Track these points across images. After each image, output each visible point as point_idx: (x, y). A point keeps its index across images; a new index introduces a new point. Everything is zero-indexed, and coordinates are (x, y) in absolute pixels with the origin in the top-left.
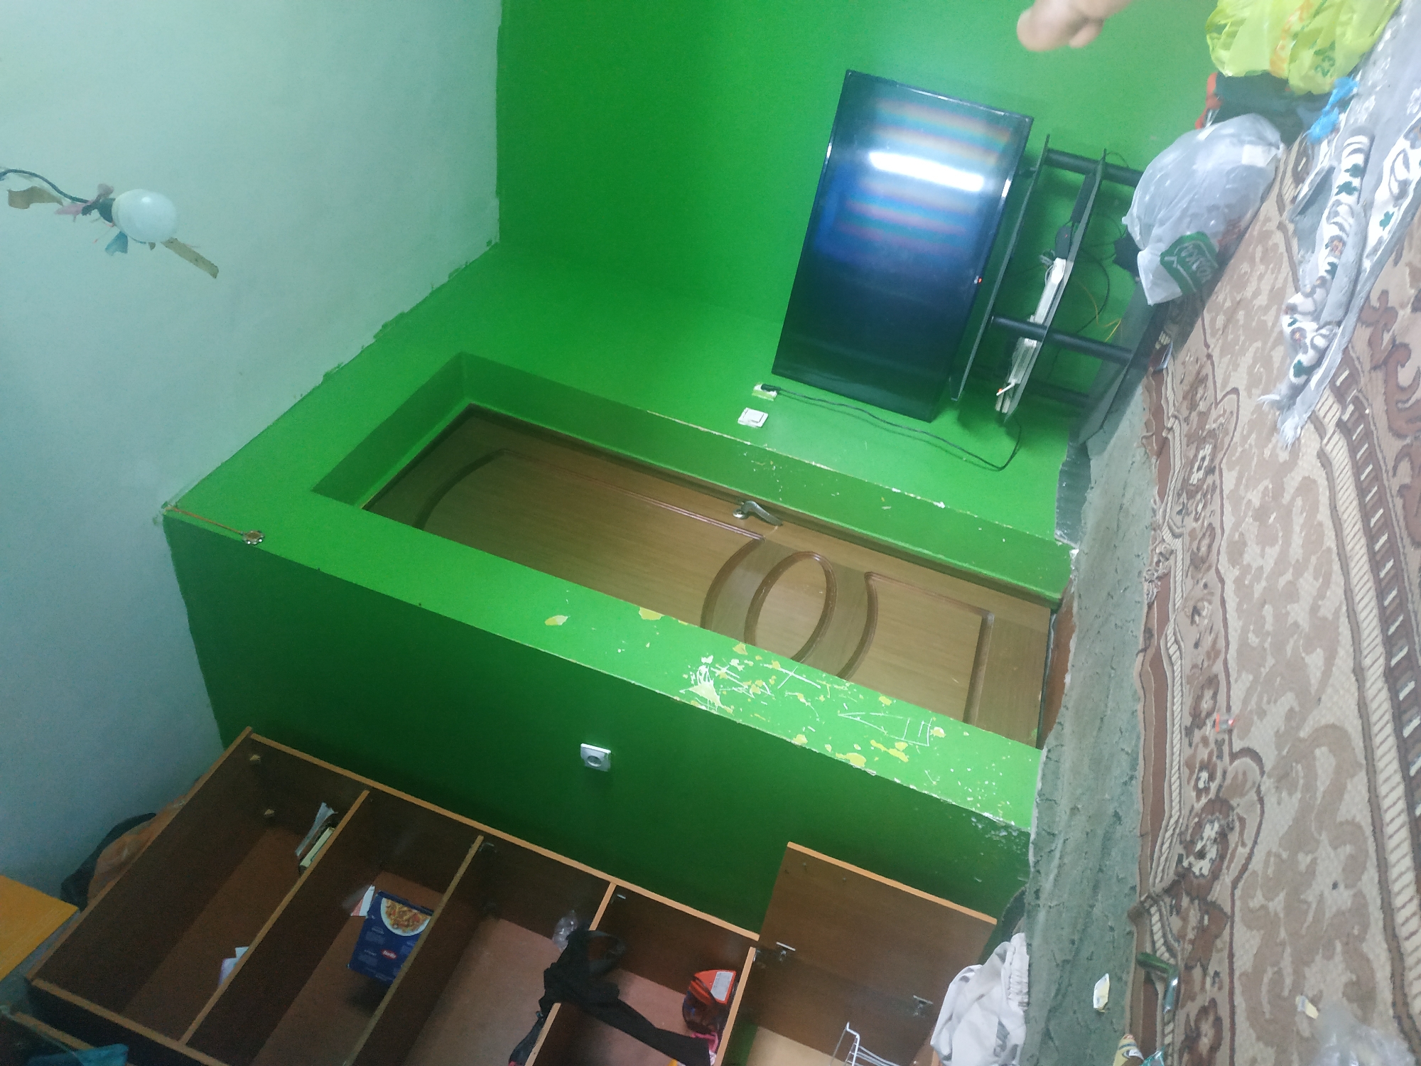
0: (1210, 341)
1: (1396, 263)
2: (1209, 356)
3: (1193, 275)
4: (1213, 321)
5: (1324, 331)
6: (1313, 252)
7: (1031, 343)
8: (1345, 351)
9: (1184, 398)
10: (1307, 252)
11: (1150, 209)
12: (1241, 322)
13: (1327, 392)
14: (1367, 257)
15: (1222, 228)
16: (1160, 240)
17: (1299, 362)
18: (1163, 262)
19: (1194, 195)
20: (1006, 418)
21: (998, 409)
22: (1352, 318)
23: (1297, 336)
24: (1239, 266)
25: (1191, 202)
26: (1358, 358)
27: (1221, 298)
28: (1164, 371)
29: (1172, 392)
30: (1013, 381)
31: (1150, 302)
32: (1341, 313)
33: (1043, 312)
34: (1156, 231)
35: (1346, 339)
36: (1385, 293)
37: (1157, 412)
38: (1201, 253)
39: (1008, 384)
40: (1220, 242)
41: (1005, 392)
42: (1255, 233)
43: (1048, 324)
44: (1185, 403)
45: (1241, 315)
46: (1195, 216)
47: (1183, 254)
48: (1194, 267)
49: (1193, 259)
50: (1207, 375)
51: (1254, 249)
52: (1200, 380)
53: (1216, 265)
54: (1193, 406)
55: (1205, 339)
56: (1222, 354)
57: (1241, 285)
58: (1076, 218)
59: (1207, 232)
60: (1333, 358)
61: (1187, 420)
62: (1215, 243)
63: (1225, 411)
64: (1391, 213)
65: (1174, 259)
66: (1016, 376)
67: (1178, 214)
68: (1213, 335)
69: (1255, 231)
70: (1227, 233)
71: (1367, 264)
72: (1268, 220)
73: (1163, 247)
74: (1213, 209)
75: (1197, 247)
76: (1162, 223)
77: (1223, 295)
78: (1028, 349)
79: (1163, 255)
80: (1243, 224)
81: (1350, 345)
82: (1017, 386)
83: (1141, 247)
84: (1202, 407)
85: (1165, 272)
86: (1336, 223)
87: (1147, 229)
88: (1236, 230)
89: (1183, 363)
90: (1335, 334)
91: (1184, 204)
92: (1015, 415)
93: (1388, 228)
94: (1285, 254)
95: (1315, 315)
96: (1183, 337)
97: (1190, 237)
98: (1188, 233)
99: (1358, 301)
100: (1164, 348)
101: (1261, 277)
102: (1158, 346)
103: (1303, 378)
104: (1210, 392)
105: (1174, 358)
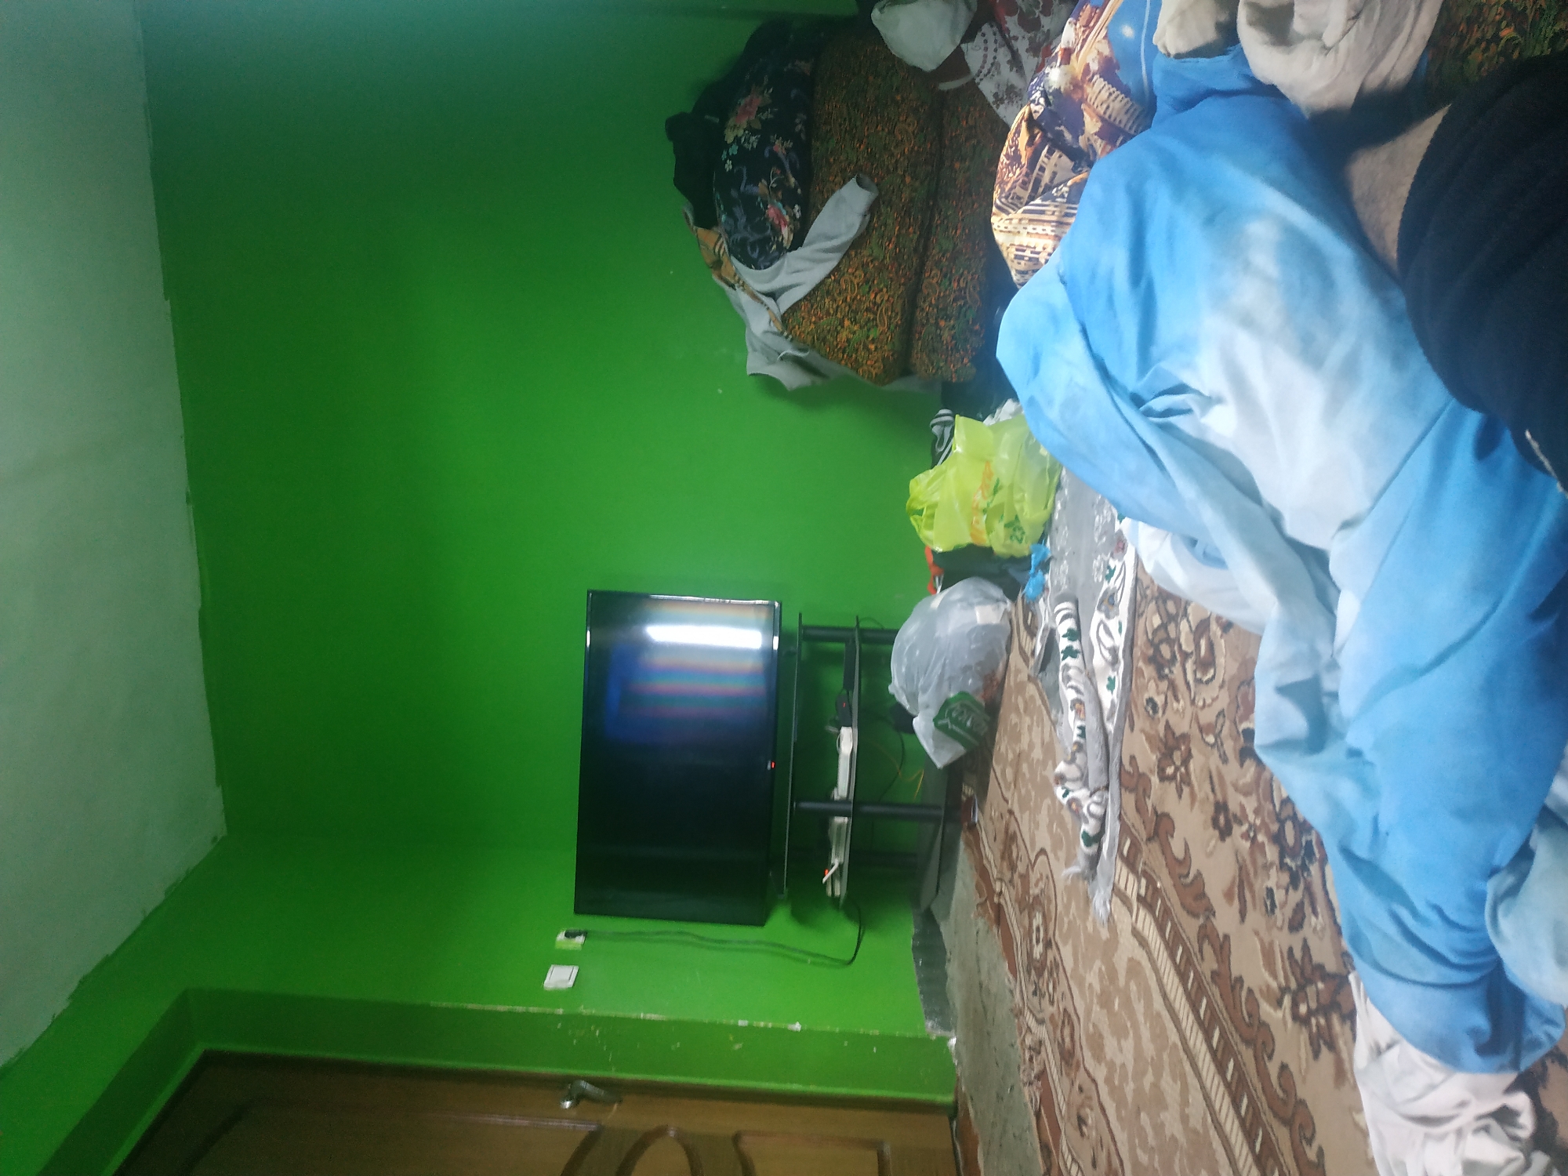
0: (1008, 795)
1: (1132, 728)
2: (1011, 812)
3: (970, 731)
4: (1003, 772)
5: (1095, 798)
6: (1063, 713)
7: (840, 820)
8: (1120, 817)
9: (1003, 858)
10: (1058, 712)
11: (909, 678)
12: (1028, 776)
13: (1119, 863)
14: (1108, 719)
15: (980, 684)
16: (927, 707)
17: (1084, 832)
18: (936, 725)
19: (945, 660)
20: (841, 901)
21: (829, 893)
22: (1114, 784)
23: (1074, 806)
24: (1009, 717)
25: (944, 666)
26: (1133, 826)
27: (1003, 749)
28: (978, 826)
29: (991, 852)
30: (836, 862)
31: (939, 765)
32: (1104, 778)
33: (843, 787)
34: (922, 699)
35: (1117, 806)
36: (1133, 758)
37: (983, 873)
38: (970, 709)
39: (833, 866)
40: (983, 697)
41: (832, 875)
42: (1012, 683)
43: (851, 797)
44: (1005, 864)
45: (1025, 767)
46: (951, 679)
47: (954, 715)
48: (969, 724)
49: (965, 716)
50: (1015, 833)
51: (1016, 699)
52: (1010, 839)
53: (988, 718)
54: (1013, 868)
55: (1002, 793)
56: (1022, 811)
57: (1016, 737)
58: (848, 684)
59: (969, 691)
60: (1112, 827)
61: (1011, 881)
62: (979, 698)
63: (1041, 875)
64: (1113, 677)
65: (947, 721)
66: (837, 855)
67: (935, 680)
68: (1008, 789)
69: (1010, 682)
70: (985, 688)
71: (1110, 727)
72: (1018, 671)
73: (933, 712)
74: (966, 669)
75: (962, 706)
76: (925, 691)
77: (1003, 746)
78: (840, 826)
79: (936, 720)
80: (999, 676)
81: (1122, 812)
82: (841, 866)
83: (914, 713)
84: (1021, 868)
85: (941, 734)
86: (1072, 687)
87: (913, 697)
88: (995, 683)
89: (991, 818)
90: (1107, 800)
91: (938, 670)
92: (849, 896)
93: (1115, 691)
94: (1043, 708)
95: (1083, 779)
96: (983, 789)
97: (955, 699)
98: (952, 695)
99: (1114, 768)
100: (970, 799)
101: (1030, 728)
102: (964, 798)
103: (1095, 847)
104: (1023, 852)
105: (982, 810)
